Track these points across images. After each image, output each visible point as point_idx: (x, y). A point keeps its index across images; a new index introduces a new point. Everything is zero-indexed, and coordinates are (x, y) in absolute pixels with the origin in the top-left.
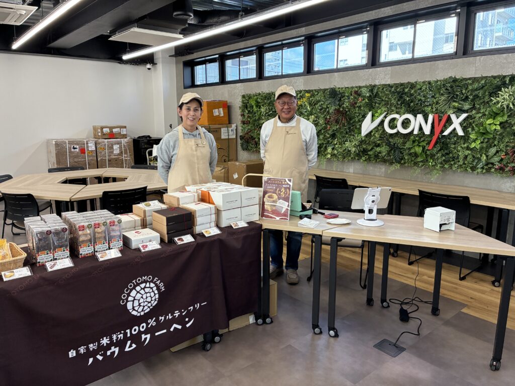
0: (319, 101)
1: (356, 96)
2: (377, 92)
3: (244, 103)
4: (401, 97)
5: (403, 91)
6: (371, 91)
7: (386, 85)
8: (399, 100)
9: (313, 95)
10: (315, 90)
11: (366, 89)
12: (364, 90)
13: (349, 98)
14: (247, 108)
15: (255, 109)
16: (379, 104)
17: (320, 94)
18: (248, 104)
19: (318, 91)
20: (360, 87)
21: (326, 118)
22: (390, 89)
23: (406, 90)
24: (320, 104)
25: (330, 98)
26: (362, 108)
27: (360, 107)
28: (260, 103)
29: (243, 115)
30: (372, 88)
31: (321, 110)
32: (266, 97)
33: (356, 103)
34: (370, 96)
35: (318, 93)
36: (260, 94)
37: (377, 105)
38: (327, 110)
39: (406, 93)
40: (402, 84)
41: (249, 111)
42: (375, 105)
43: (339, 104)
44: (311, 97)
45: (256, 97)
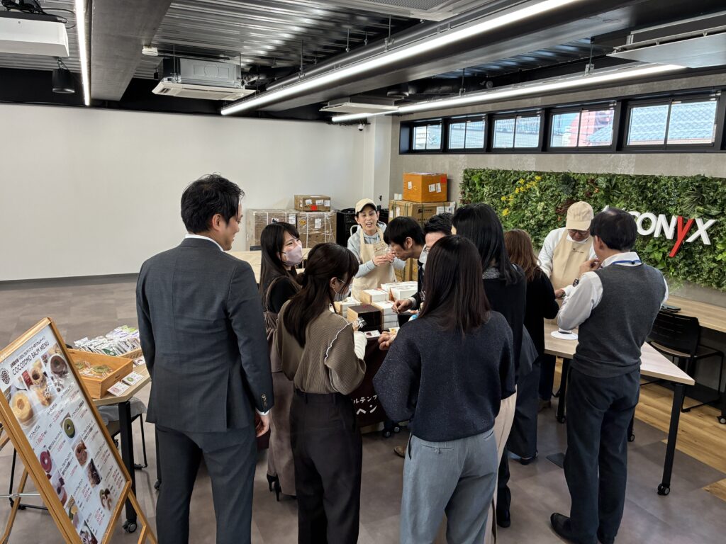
0: (551, 186)
1: (592, 184)
2: (616, 183)
3: (465, 179)
4: (643, 192)
5: (646, 184)
6: (610, 181)
7: (627, 176)
8: (640, 196)
9: (544, 179)
10: (547, 173)
11: (603, 178)
12: (601, 181)
13: (585, 187)
14: (468, 185)
15: (478, 187)
16: (618, 197)
17: (551, 178)
18: (470, 181)
19: (550, 174)
20: (598, 175)
21: (557, 208)
22: (631, 181)
23: (649, 185)
24: (552, 189)
25: (563, 184)
26: (598, 200)
27: (596, 198)
28: (483, 181)
29: (463, 193)
30: (610, 178)
31: (552, 196)
32: (491, 175)
33: (591, 194)
34: (607, 187)
35: (550, 176)
36: (484, 170)
37: (615, 198)
38: (559, 197)
39: (648, 188)
40: (645, 177)
41: (471, 190)
42: (613, 198)
43: (572, 193)
44: (542, 181)
45: (479, 174)
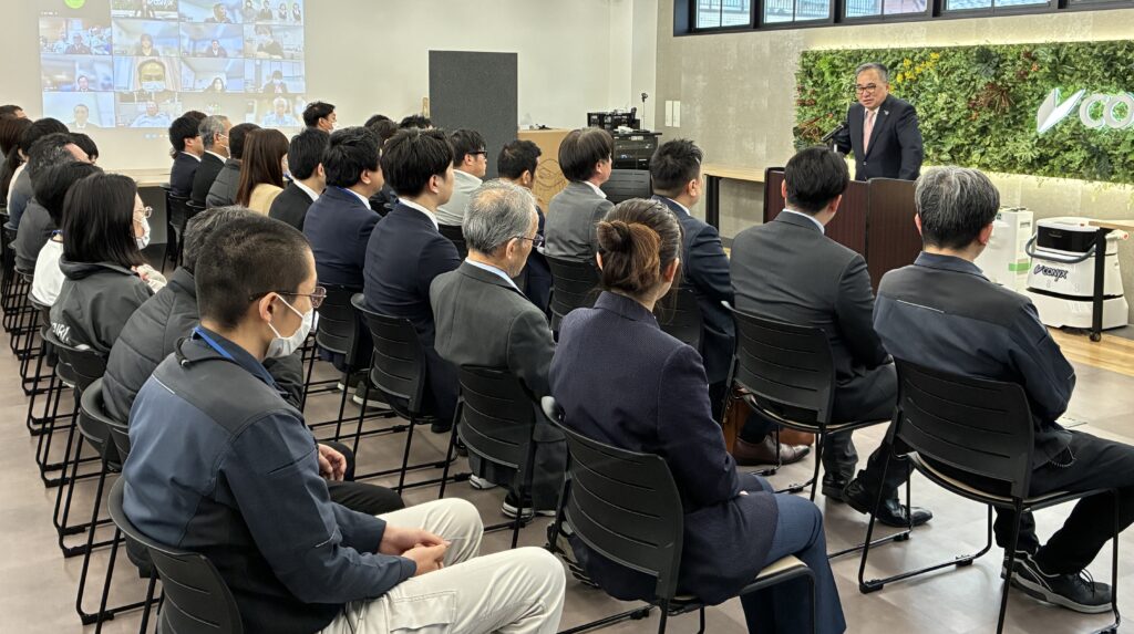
0: (957, 68)
1: (1027, 60)
2: (1067, 56)
3: (804, 67)
4: (1110, 65)
5: (1115, 54)
6: (1057, 52)
7: (1083, 43)
8: (1106, 70)
9: (945, 57)
10: (949, 48)
11: (1046, 49)
12: (1041, 52)
13: (1014, 64)
14: (811, 77)
15: (828, 78)
16: (1071, 76)
17: (958, 55)
18: (813, 70)
19: (955, 50)
20: (1036, 46)
21: (970, 99)
22: (1090, 50)
23: (1119, 54)
24: (959, 72)
25: (977, 62)
26: (1039, 82)
27: (1035, 80)
28: (838, 67)
29: (802, 90)
30: (1057, 49)
31: (960, 83)
32: (850, 58)
33: (1027, 74)
34: (1054, 61)
35: (956, 52)
36: (838, 51)
37: (1066, 77)
38: (973, 84)
39: (1118, 59)
40: (1112, 43)
41: (815, 83)
42: (1063, 78)
43: (995, 75)
44: (941, 60)
45: (830, 57)
